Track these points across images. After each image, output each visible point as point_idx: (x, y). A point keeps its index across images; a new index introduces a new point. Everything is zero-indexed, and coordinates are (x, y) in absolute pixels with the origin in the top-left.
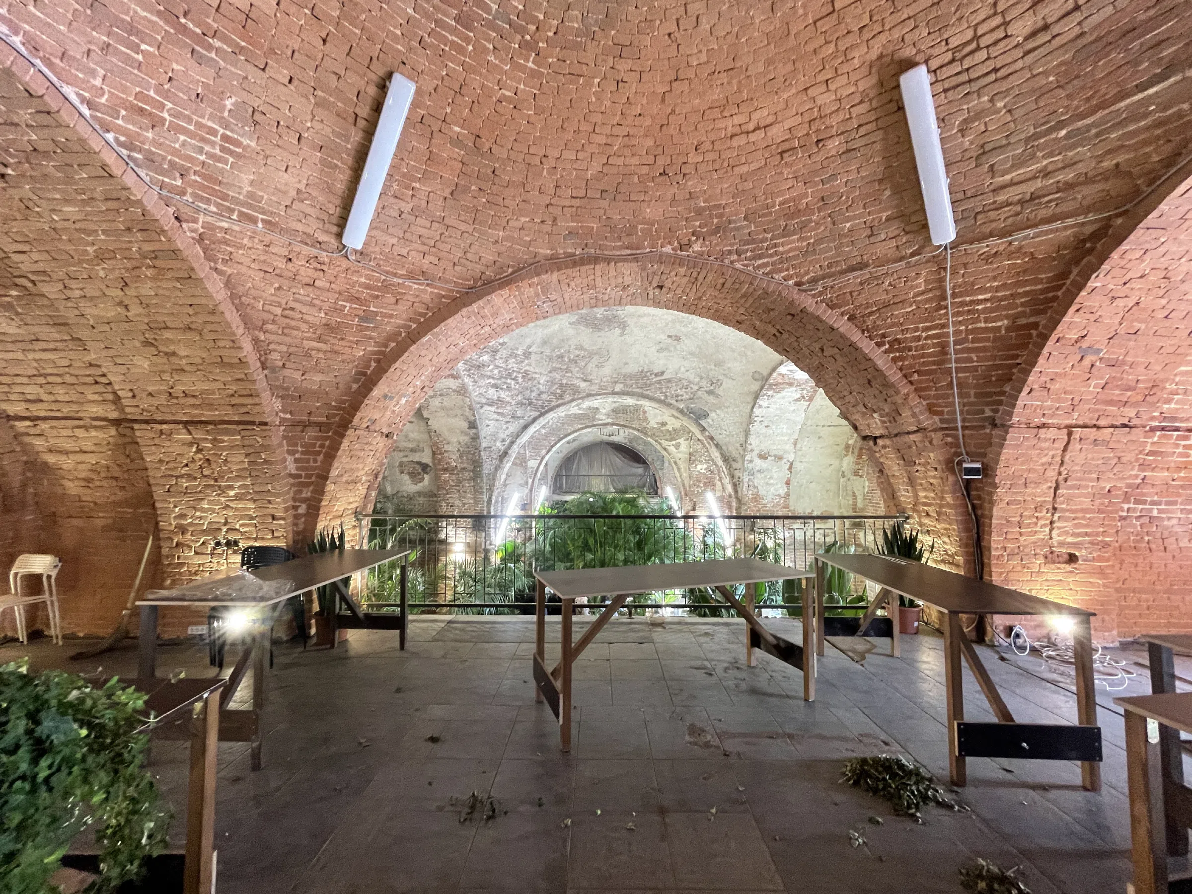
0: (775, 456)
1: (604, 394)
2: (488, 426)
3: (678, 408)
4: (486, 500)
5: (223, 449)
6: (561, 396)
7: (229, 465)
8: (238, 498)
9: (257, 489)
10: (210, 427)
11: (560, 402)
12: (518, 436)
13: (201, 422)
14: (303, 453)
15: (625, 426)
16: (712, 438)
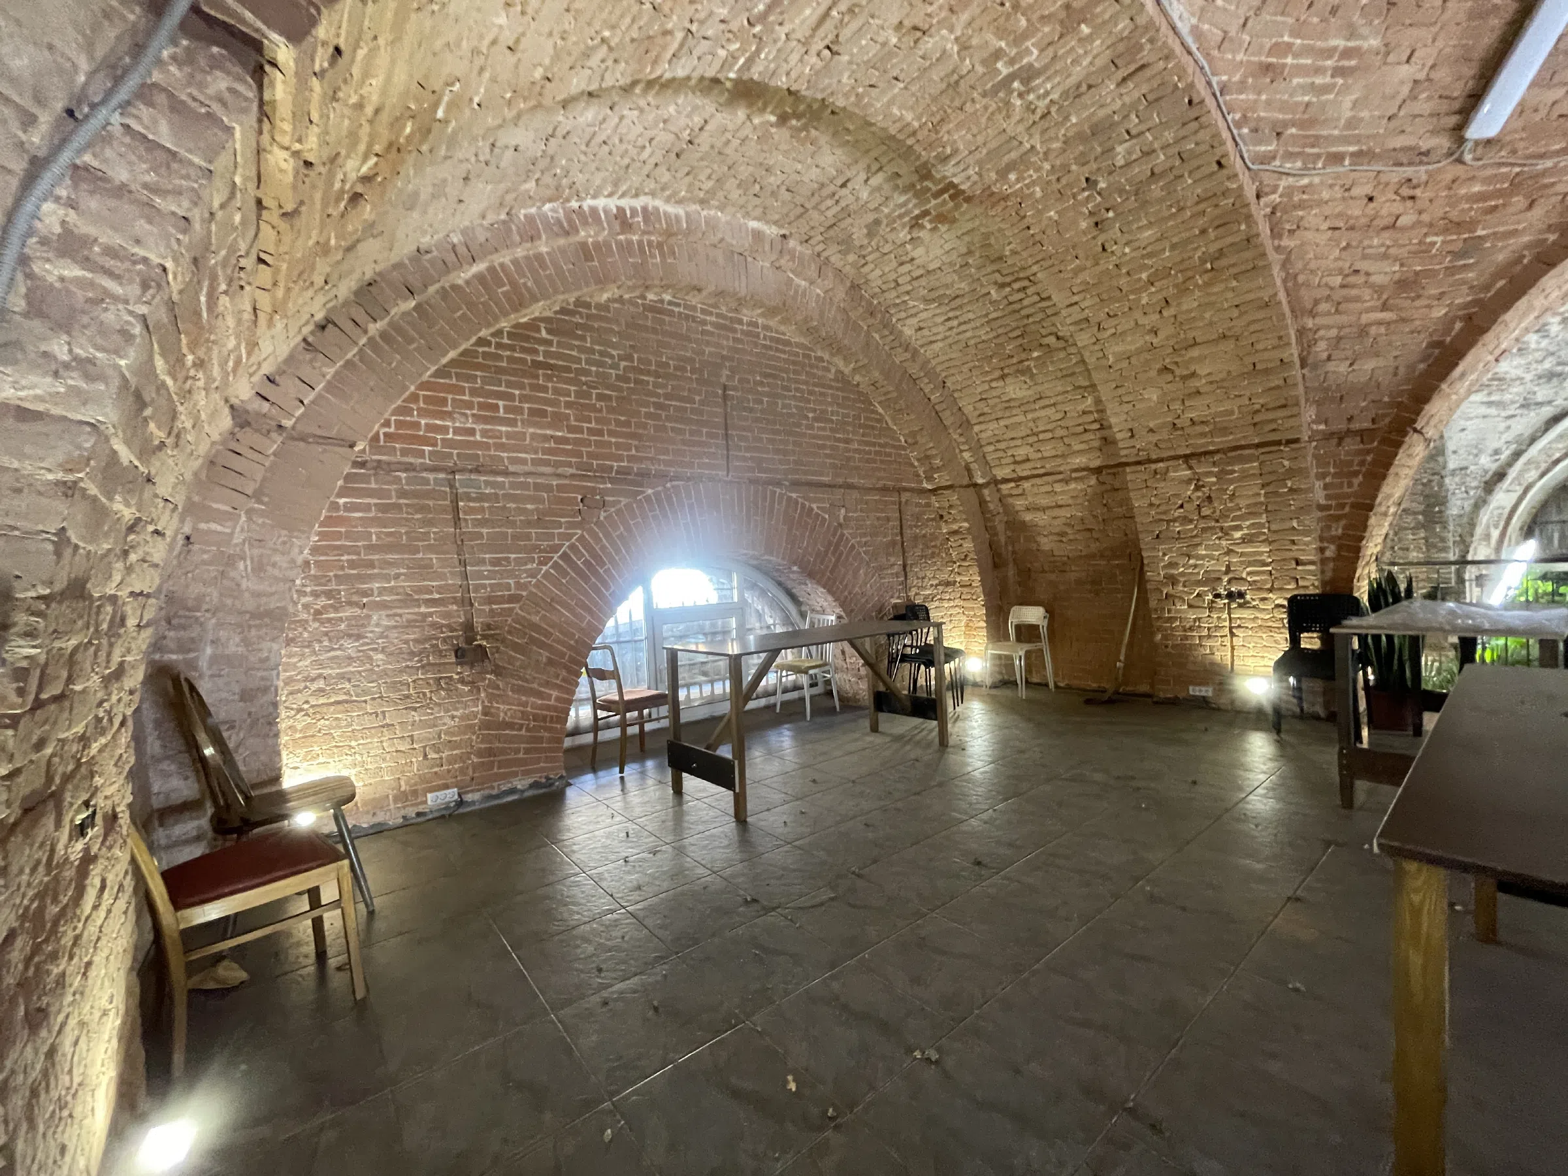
5: (1231, 481)
7: (1237, 501)
8: (1245, 540)
9: (1274, 527)
10: (1216, 457)
13: (1206, 453)
14: (1335, 475)
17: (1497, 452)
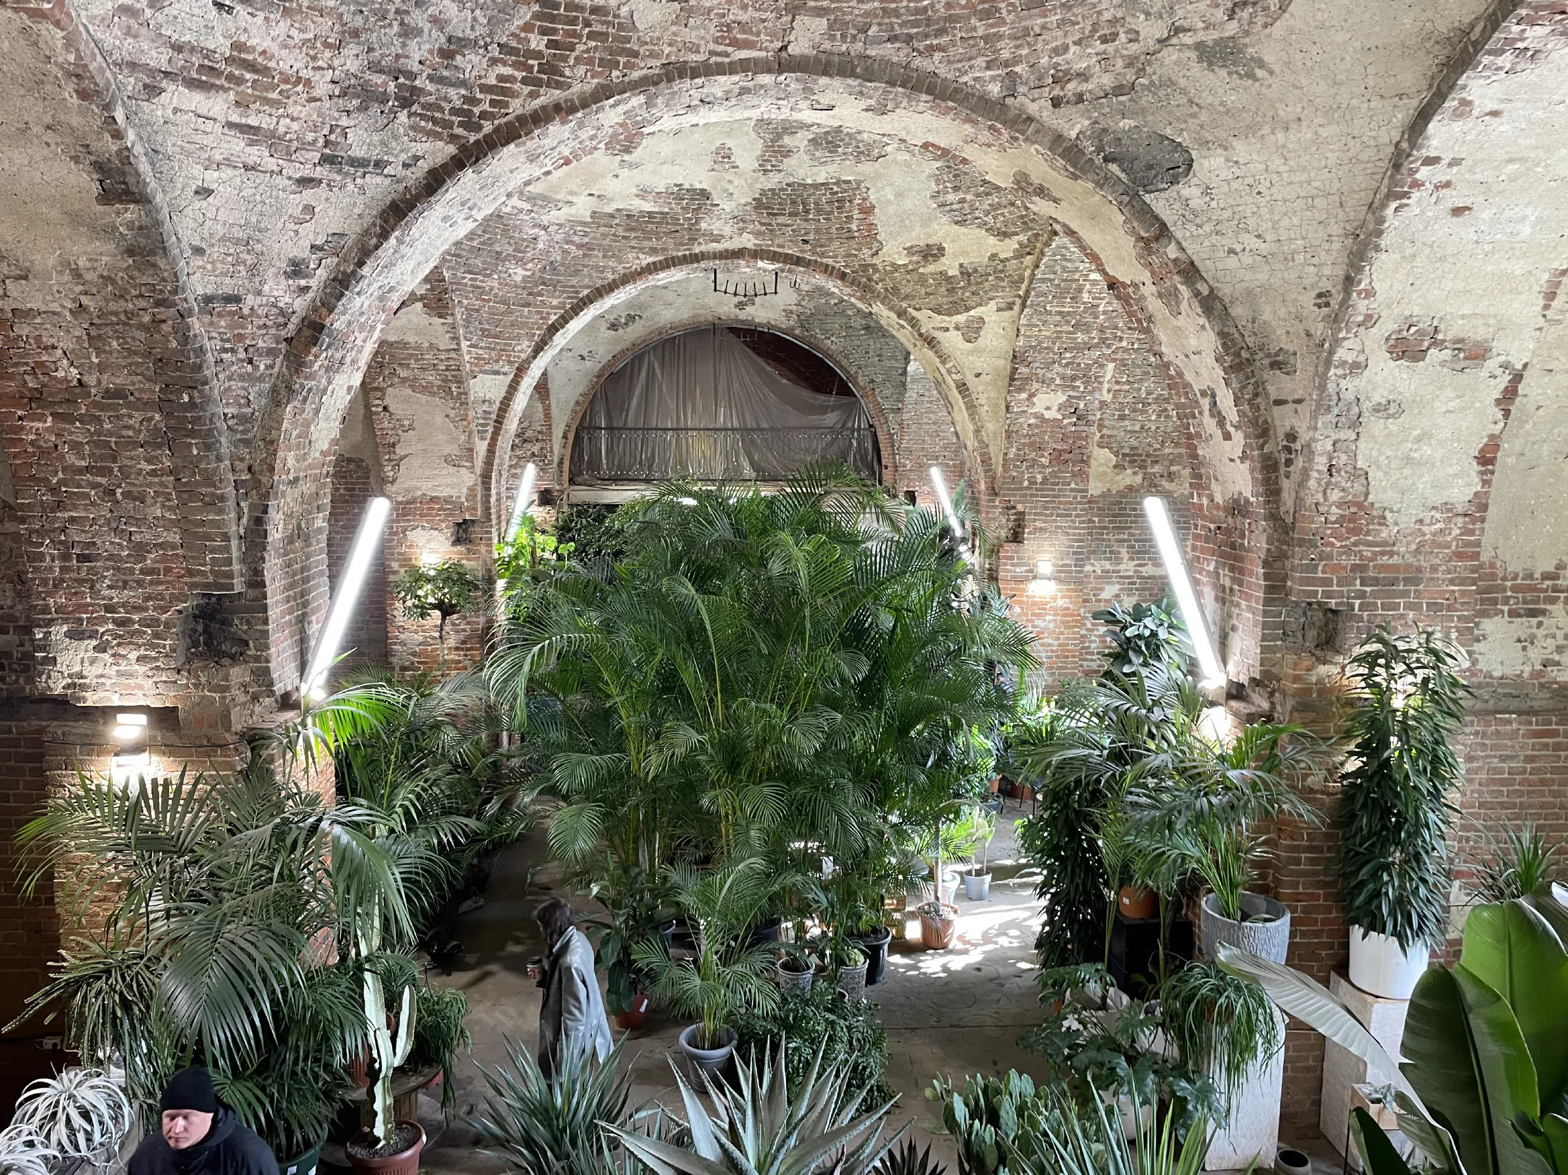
0: (1459, 345)
1: (744, 66)
2: (204, 192)
3: (1059, 138)
4: (236, 530)
6: (551, 72)
11: (553, 95)
12: (364, 253)
15: (798, 261)
16: (1190, 271)
17: (297, 269)
